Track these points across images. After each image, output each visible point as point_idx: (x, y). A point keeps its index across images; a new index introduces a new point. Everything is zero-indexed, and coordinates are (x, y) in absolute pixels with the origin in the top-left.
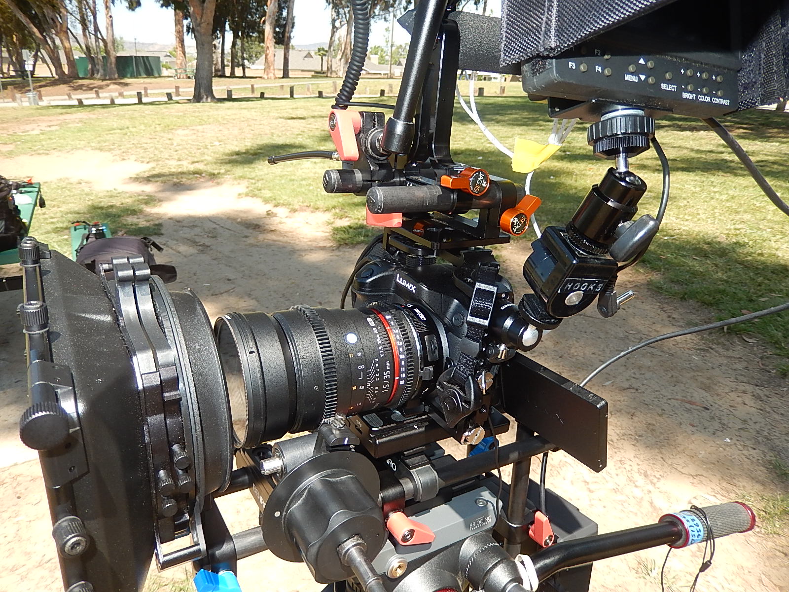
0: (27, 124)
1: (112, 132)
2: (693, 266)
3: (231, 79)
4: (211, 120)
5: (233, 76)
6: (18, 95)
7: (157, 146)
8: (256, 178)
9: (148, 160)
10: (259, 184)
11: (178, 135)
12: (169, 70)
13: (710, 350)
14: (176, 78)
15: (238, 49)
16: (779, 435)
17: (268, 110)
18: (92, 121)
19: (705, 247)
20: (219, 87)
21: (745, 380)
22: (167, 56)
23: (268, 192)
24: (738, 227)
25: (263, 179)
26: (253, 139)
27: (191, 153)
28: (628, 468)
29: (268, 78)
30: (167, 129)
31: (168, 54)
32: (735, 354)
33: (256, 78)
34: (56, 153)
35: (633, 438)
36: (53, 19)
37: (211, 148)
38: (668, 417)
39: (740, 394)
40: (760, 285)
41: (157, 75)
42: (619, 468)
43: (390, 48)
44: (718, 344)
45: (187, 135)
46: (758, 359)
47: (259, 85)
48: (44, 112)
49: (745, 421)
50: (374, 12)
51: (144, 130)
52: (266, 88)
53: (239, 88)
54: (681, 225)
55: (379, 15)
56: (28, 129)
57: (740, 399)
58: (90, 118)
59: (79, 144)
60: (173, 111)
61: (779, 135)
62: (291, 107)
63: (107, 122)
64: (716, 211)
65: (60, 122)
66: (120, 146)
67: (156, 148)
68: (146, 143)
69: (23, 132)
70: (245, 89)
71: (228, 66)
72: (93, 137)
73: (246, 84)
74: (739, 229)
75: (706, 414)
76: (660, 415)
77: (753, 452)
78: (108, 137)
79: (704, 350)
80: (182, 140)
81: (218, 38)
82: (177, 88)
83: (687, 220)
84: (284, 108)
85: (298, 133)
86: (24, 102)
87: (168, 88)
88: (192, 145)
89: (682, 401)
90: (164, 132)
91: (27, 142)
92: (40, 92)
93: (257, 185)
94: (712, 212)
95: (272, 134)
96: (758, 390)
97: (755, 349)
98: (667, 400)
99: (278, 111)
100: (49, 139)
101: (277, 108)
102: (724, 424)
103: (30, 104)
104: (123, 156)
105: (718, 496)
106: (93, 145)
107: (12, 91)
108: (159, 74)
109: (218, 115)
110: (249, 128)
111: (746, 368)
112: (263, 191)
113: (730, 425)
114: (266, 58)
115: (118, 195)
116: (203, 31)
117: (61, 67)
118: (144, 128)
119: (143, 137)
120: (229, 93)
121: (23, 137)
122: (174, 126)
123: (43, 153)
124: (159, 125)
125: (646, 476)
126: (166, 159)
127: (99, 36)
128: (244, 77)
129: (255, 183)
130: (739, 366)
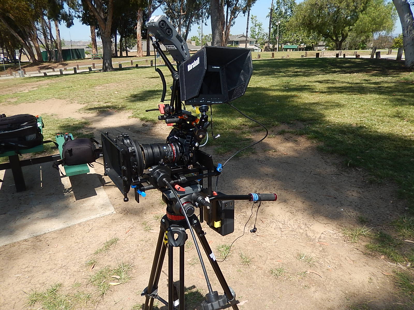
0: (21, 87)
1: (64, 89)
2: (338, 138)
3: (121, 58)
4: (112, 81)
5: (121, 56)
6: (14, 73)
7: (87, 95)
8: (137, 109)
9: (84, 103)
10: (138, 112)
11: (97, 89)
12: (89, 55)
13: (341, 174)
14: (93, 59)
15: (123, 42)
16: (365, 207)
17: (140, 74)
18: (54, 84)
19: (345, 129)
20: (115, 63)
21: (355, 186)
22: (87, 47)
23: (143, 115)
24: (362, 119)
25: (140, 109)
26: (134, 89)
27: (104, 98)
28: (299, 222)
29: (139, 56)
30: (91, 86)
31: (88, 46)
32: (352, 176)
33: (133, 56)
34: (38, 102)
35: (302, 211)
36: (29, 33)
37: (114, 95)
38: (319, 202)
39: (351, 192)
40: (367, 145)
41: (83, 58)
42: (295, 222)
43: (201, 37)
44: (345, 171)
45: (101, 89)
46: (362, 177)
47: (135, 60)
48: (28, 80)
49: (351, 202)
50: (192, 20)
51: (80, 88)
52: (138, 62)
53: (125, 62)
54: (335, 120)
55: (194, 21)
56: (22, 90)
57: (351, 194)
58: (52, 83)
59: (49, 96)
60: (93, 77)
61: (394, 73)
62: (152, 72)
63: (61, 84)
64: (353, 112)
65: (37, 85)
66: (69, 96)
67: (87, 97)
68: (82, 94)
69: (20, 92)
70: (128, 63)
71: (119, 51)
72: (55, 93)
73: (128, 60)
74: (362, 121)
75: (335, 200)
76: (315, 202)
77: (352, 214)
78: (63, 92)
79: (338, 175)
80: (99, 92)
81: (113, 38)
82: (94, 64)
83: (339, 118)
84: (148, 72)
85: (155, 85)
86: (17, 76)
87: (89, 65)
88: (104, 94)
89: (325, 196)
90: (90, 88)
91: (22, 96)
92: (24, 70)
93: (137, 112)
94: (351, 113)
95: (143, 86)
96: (359, 190)
97: (361, 173)
98: (319, 196)
99: (146, 74)
100: (34, 94)
101: (145, 73)
102: (342, 204)
103: (20, 76)
104: (71, 101)
105: (334, 231)
106: (56, 96)
107: (10, 70)
108: (84, 58)
109: (116, 78)
110: (131, 84)
111: (356, 181)
112: (140, 115)
113: (344, 204)
114: (138, 46)
115: (71, 120)
116: (106, 36)
117: (34, 57)
118: (79, 87)
119: (80, 91)
120: (120, 65)
121: (21, 94)
122: (95, 85)
123: (32, 102)
124: (87, 84)
125: (306, 225)
126: (92, 101)
127: (53, 40)
128: (127, 56)
129: (136, 111)
130: (353, 180)
